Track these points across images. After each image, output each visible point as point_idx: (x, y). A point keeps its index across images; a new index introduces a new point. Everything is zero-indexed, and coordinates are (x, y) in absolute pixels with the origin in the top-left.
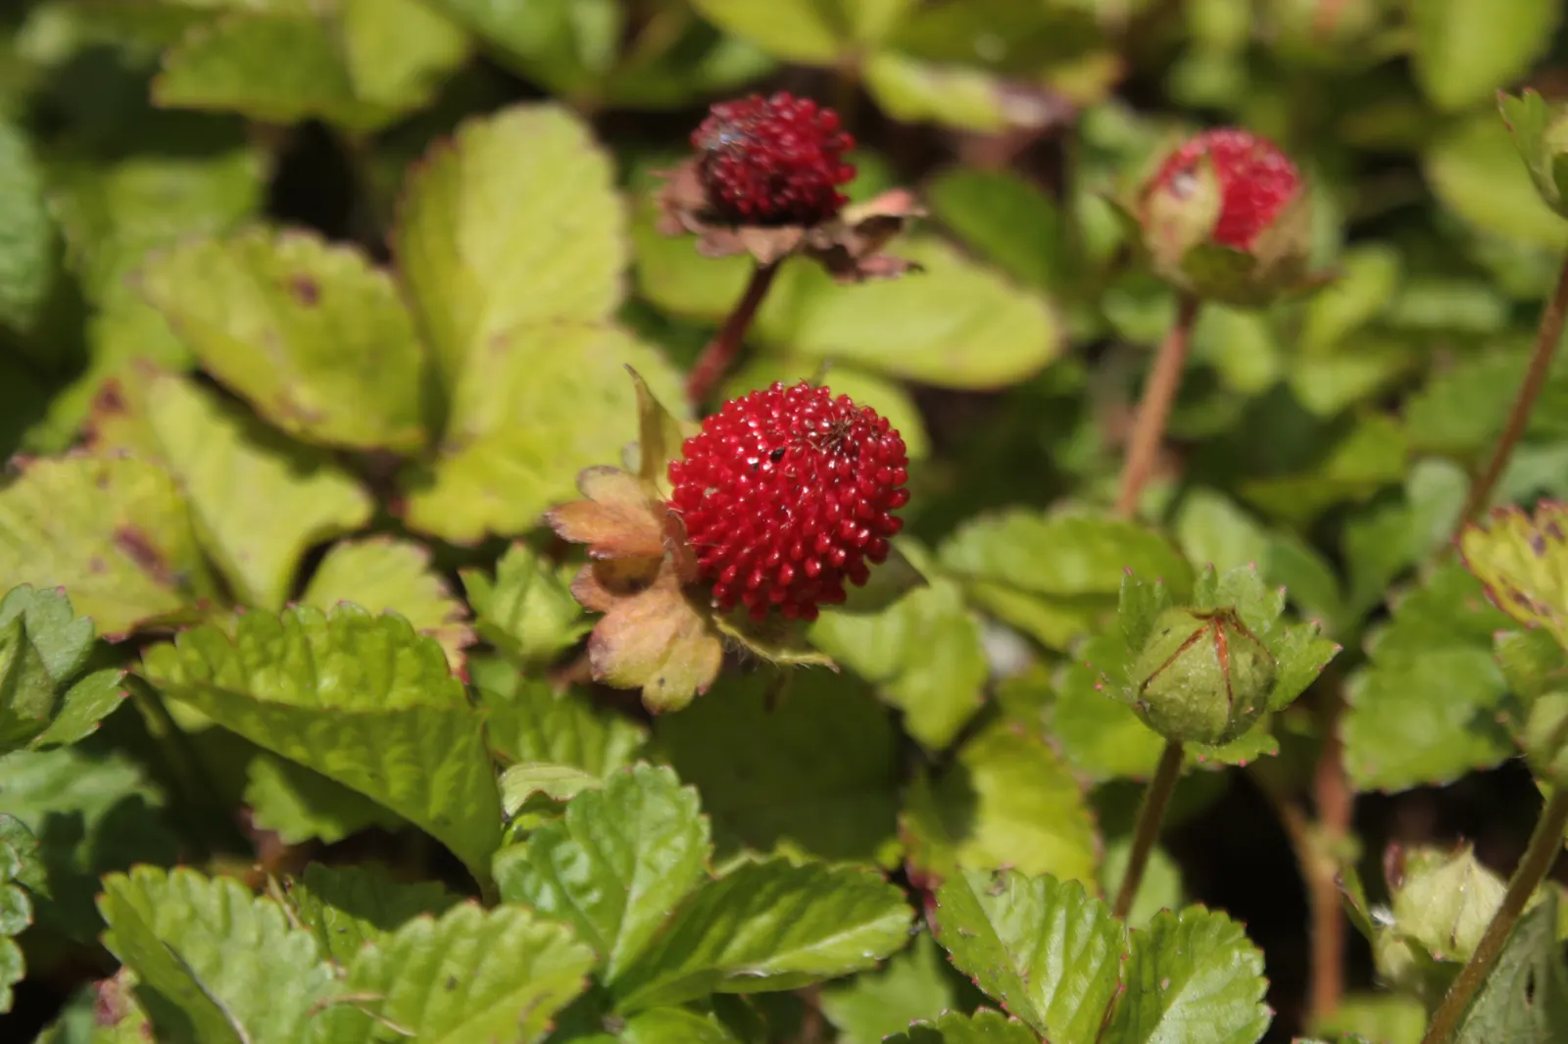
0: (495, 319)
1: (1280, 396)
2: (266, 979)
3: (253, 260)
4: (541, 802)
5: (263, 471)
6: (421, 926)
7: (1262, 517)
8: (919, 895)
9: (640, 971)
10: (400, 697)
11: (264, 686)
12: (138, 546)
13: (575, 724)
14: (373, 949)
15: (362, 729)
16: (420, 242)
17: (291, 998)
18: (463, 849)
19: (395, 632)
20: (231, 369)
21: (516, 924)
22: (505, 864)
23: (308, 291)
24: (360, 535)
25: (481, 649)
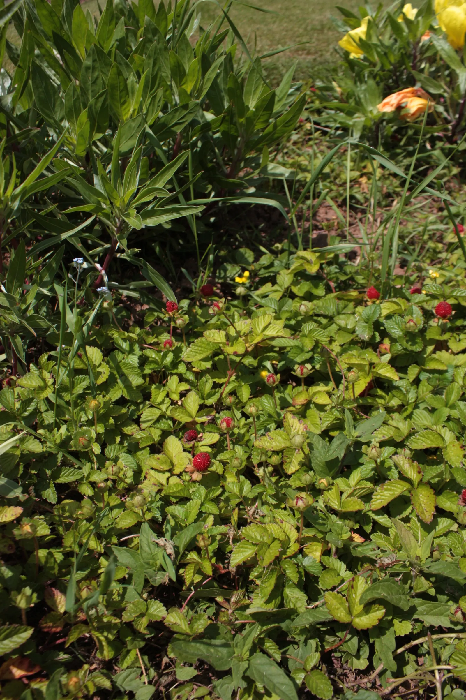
0: (174, 455)
1: (239, 433)
2: (179, 511)
3: (153, 458)
4: (193, 491)
5: (161, 474)
6: (188, 503)
7: (241, 445)
8: (223, 487)
9: (204, 500)
10: (180, 488)
11: (171, 491)
12: (154, 484)
13: (192, 485)
14: (185, 506)
15: (179, 491)
16: (166, 450)
17: (181, 512)
18: (189, 497)
19: (178, 484)
20: (154, 467)
21: (195, 501)
22: (192, 497)
23: (159, 459)
24: (171, 476)
25: (184, 481)
